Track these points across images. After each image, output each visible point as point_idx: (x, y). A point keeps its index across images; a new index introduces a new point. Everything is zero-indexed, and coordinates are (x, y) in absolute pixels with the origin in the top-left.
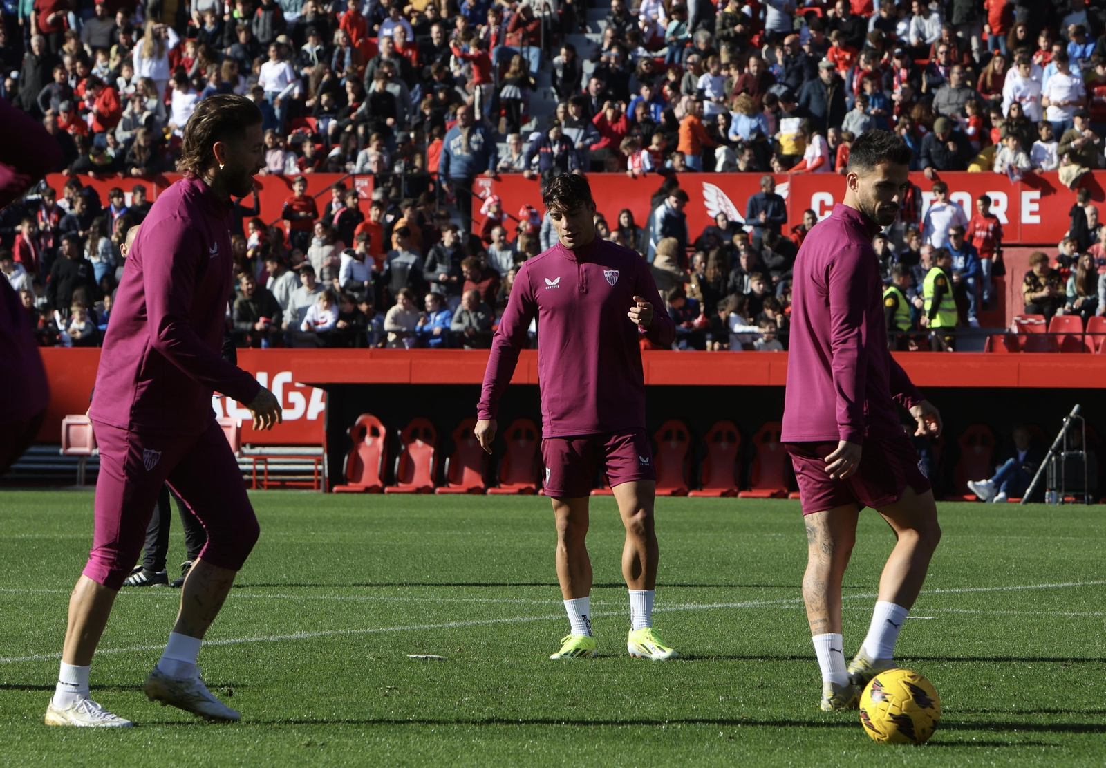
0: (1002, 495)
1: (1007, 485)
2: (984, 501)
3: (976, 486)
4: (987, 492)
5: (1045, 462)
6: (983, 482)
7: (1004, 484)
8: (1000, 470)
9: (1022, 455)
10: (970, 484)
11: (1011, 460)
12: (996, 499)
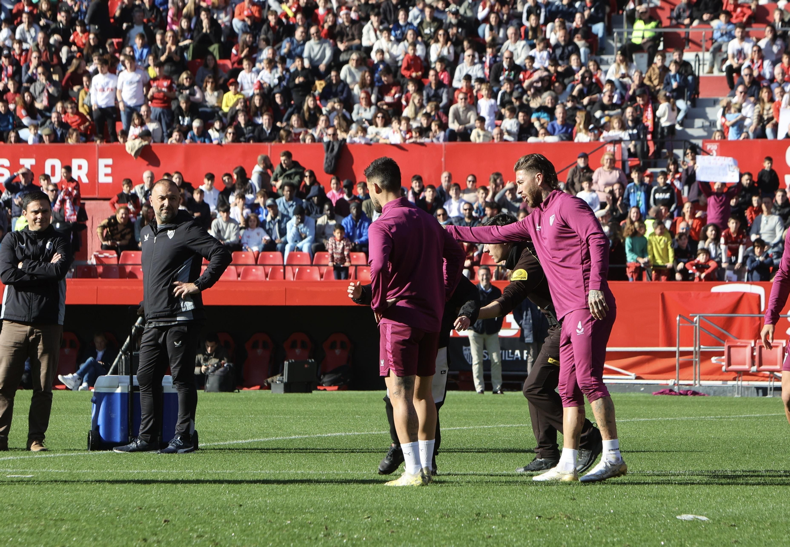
0: (85, 384)
1: (88, 377)
2: (71, 390)
3: (64, 379)
4: (73, 383)
5: (117, 360)
6: (70, 376)
7: (86, 377)
8: (82, 366)
9: (100, 354)
10: (60, 377)
11: (90, 359)
12: (80, 388)
